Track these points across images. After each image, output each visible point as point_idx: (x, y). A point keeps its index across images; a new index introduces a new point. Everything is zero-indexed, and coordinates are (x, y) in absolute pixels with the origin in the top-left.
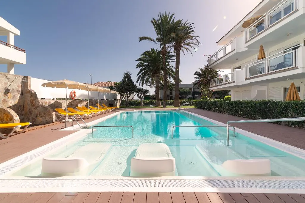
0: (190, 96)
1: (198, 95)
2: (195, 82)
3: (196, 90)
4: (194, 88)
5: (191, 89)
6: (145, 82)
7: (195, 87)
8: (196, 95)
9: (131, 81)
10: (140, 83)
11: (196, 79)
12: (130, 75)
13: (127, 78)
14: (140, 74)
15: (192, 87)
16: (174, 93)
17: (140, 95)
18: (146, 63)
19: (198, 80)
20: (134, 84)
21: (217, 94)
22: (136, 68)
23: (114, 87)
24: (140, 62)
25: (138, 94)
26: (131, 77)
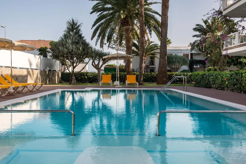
0: (185, 67)
1: (199, 66)
2: (194, 43)
3: (196, 58)
4: (192, 54)
5: (187, 55)
6: (105, 41)
7: (193, 52)
8: (195, 67)
9: (80, 36)
10: (97, 41)
11: (196, 39)
12: (79, 26)
13: (72, 31)
14: (97, 25)
15: (189, 53)
16: (157, 61)
17: (96, 62)
18: (109, 6)
19: (200, 39)
20: (86, 43)
21: (234, 65)
22: (91, 13)
23: (49, 50)
24: (98, 4)
25: (93, 62)
26: (79, 30)
